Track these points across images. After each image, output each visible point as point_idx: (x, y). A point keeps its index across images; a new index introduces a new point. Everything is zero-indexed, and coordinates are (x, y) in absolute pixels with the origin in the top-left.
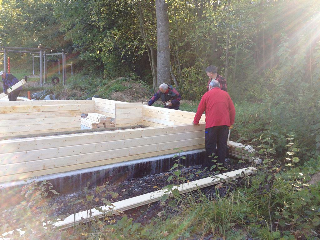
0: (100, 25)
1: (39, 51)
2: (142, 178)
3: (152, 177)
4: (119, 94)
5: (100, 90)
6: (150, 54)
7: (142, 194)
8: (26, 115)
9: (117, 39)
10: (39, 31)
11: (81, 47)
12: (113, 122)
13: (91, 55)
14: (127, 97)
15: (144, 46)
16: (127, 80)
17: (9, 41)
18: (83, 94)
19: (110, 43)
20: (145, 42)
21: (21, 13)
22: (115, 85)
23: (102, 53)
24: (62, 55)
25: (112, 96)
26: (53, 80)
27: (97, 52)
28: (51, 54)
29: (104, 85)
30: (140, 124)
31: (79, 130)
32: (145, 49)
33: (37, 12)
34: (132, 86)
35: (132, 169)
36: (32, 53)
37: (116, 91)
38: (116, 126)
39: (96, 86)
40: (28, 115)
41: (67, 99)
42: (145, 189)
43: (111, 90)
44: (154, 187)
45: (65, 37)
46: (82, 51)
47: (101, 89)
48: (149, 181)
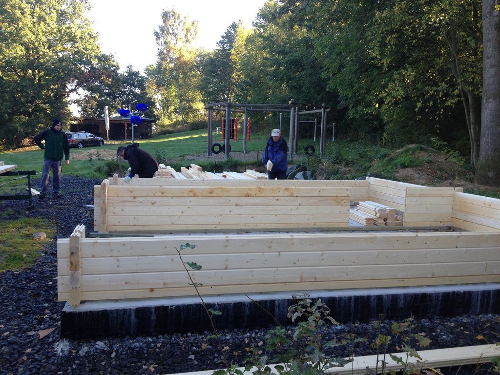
0: (383, 63)
1: (289, 108)
2: (455, 319)
3: (472, 318)
4: (409, 171)
5: (377, 164)
6: (468, 105)
7: (456, 346)
8: (274, 201)
9: (410, 83)
10: (290, 79)
11: (350, 98)
12: (400, 218)
13: (366, 110)
14: (423, 177)
15: (456, 92)
16: (423, 148)
17: (250, 96)
18: (349, 170)
19: (398, 90)
20: (459, 85)
21: (268, 56)
22: (403, 157)
23: (384, 107)
24: (320, 113)
25: (397, 175)
26: (306, 149)
27: (375, 105)
28: (306, 112)
29: (384, 156)
30: (449, 224)
31: (346, 226)
32: (459, 96)
33: (290, 52)
34: (433, 158)
35: (437, 299)
36: (280, 112)
37: (404, 166)
38: (405, 225)
39: (371, 159)
40: (277, 200)
41: (326, 179)
42: (462, 338)
43: (396, 165)
44: (477, 337)
45: (327, 86)
46: (351, 105)
47: (379, 163)
48: (469, 326)
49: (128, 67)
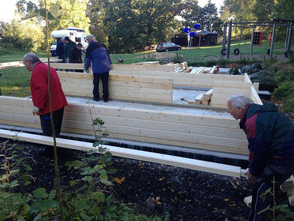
31: (170, 103)
38: (212, 105)
40: (127, 83)
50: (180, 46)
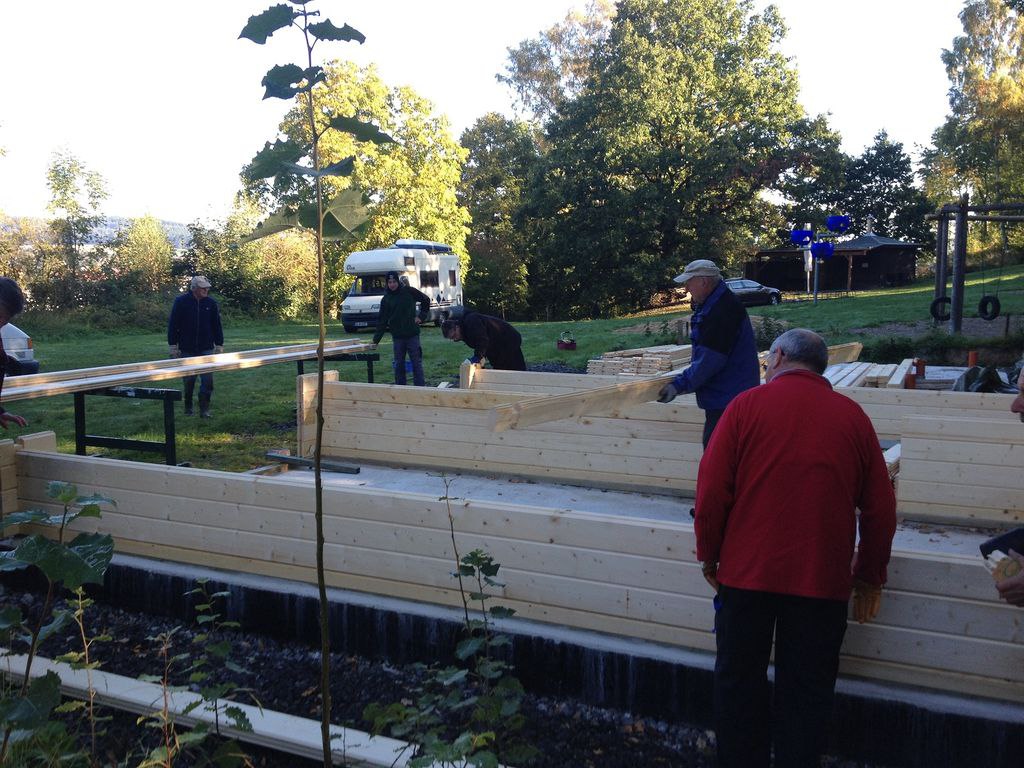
40: (587, 423)
49: (878, 138)
50: (776, 290)
